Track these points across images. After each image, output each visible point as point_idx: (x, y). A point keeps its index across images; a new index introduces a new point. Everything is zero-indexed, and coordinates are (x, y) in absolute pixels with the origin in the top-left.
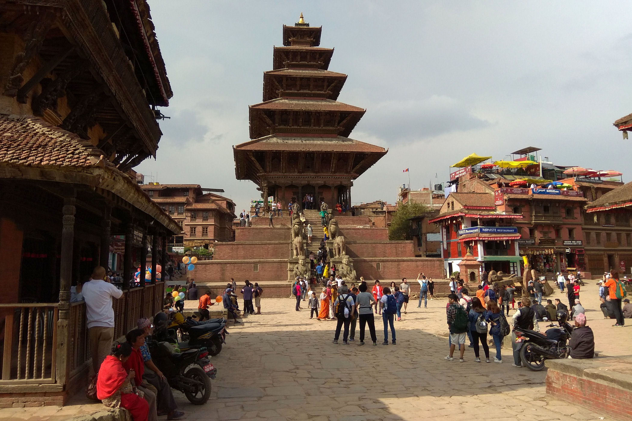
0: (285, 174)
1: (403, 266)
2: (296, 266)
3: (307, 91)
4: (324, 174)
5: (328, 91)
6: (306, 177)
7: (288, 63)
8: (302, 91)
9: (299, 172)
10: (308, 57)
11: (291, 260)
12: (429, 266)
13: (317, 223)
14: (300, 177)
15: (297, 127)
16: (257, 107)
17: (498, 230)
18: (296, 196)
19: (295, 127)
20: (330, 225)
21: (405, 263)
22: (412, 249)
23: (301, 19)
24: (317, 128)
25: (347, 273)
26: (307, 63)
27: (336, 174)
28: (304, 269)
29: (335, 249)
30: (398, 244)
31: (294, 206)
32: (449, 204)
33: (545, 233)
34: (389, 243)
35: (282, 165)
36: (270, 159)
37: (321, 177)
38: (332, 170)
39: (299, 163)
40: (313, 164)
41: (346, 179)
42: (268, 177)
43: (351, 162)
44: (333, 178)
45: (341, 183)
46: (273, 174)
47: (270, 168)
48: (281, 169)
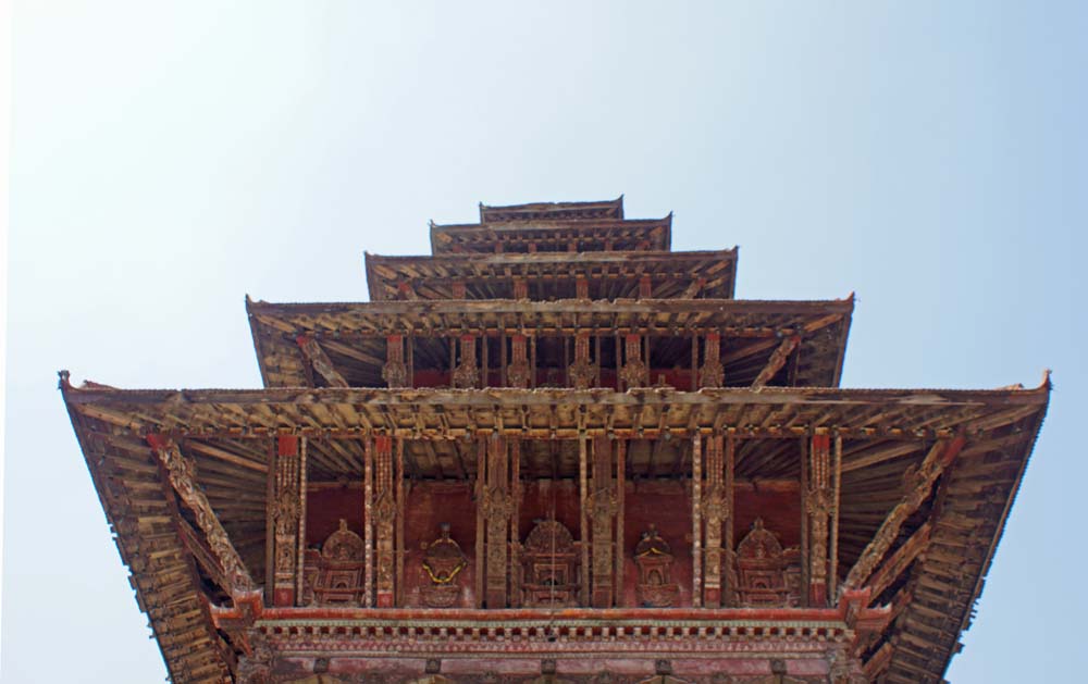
4: (655, 610)
6: (532, 631)
9: (484, 603)
14: (493, 626)
35: (374, 547)
36: (298, 503)
37: (638, 631)
38: (703, 583)
39: (480, 536)
40: (577, 564)
41: (807, 643)
42: (278, 630)
43: (821, 514)
44: (719, 631)
45: (778, 668)
46: (312, 609)
47: (297, 572)
48: (368, 584)
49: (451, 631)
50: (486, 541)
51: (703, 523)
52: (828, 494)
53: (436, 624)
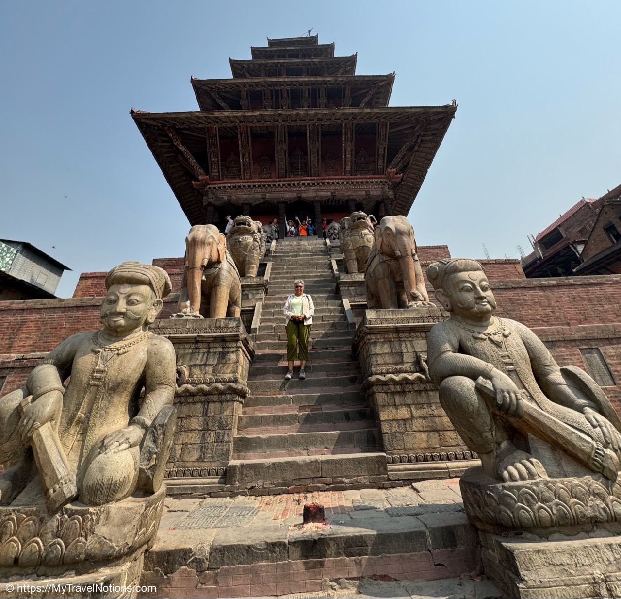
0: (251, 180)
4: (331, 177)
6: (294, 184)
9: (278, 175)
27: (356, 176)
35: (243, 160)
36: (217, 147)
37: (326, 183)
38: (345, 168)
39: (276, 155)
40: (307, 163)
41: (377, 186)
42: (215, 188)
43: (382, 147)
44: (350, 183)
45: (368, 193)
46: (225, 181)
47: (219, 169)
48: (242, 172)
49: (269, 186)
50: (278, 157)
51: (345, 150)
52: (384, 140)
53: (264, 184)
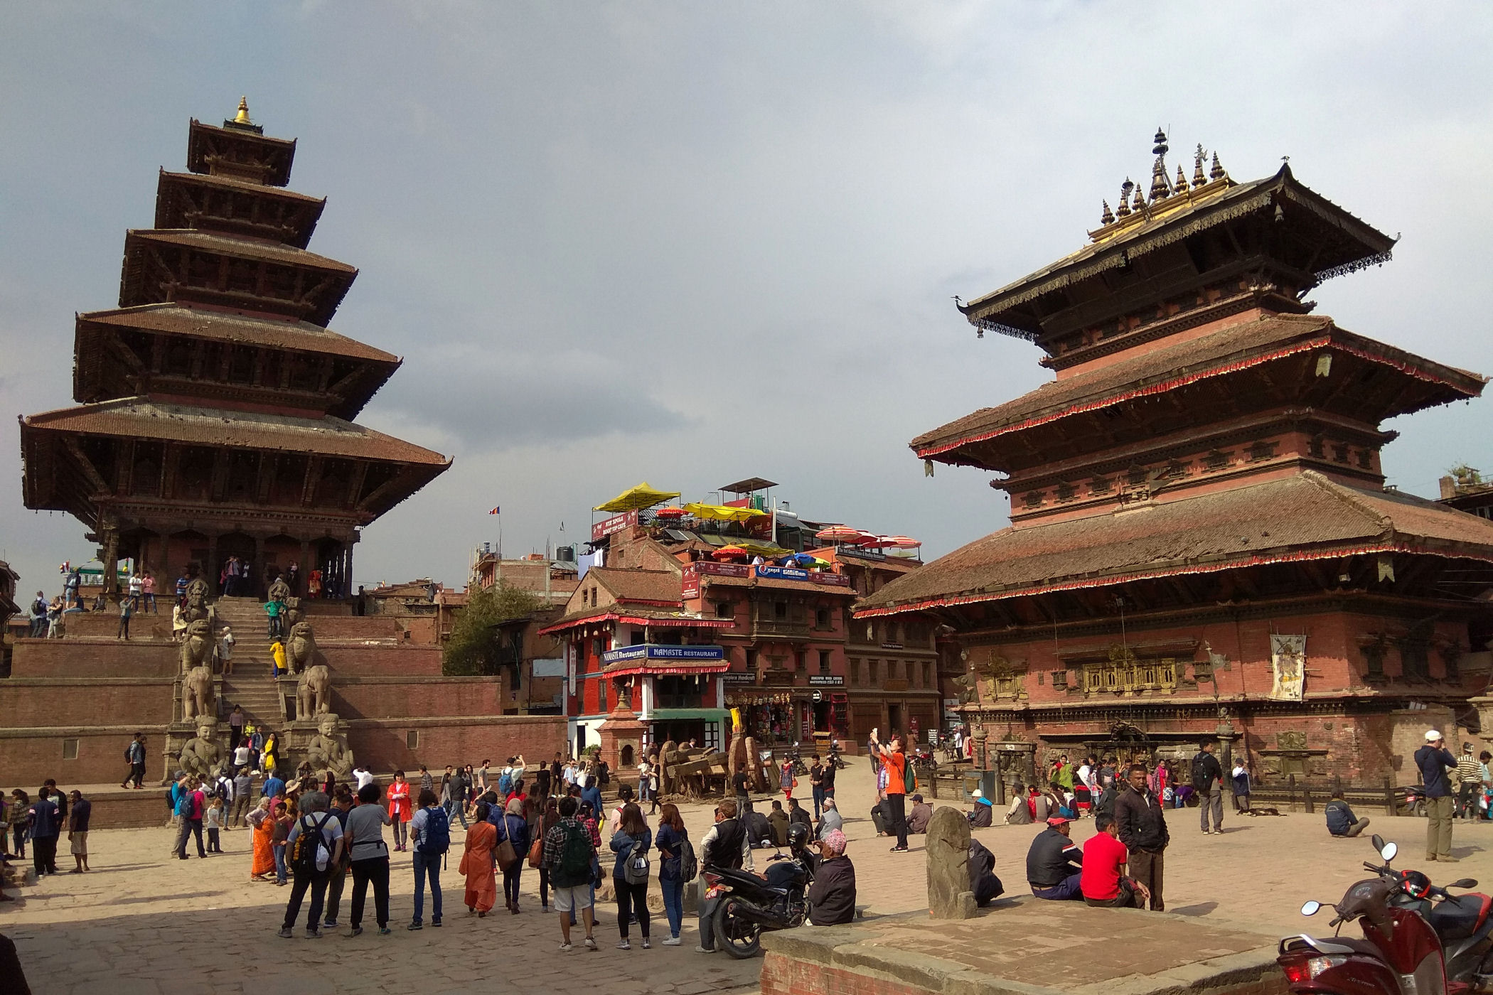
0: (172, 502)
1: (474, 735)
2: (190, 742)
3: (248, 295)
4: (283, 508)
5: (303, 302)
6: (232, 513)
7: (198, 215)
8: (232, 293)
9: (212, 499)
10: (256, 209)
11: (175, 729)
12: (533, 735)
13: (256, 631)
14: (215, 511)
15: (212, 383)
16: (100, 320)
17: (685, 653)
18: (199, 562)
19: (208, 382)
20: (291, 636)
21: (479, 730)
22: (497, 696)
23: (241, 112)
24: (270, 390)
25: (330, 758)
26: (251, 224)
27: (316, 510)
28: (213, 749)
29: (301, 698)
30: (463, 685)
31: (192, 587)
32: (585, 592)
33: (776, 660)
34: (442, 683)
35: (165, 477)
36: (131, 459)
37: (276, 516)
38: (304, 501)
41: (341, 524)
42: (120, 507)
43: (357, 482)
44: (308, 518)
46: (135, 499)
47: (128, 484)
48: (162, 489)
49: (198, 511)
52: (361, 476)
53: (191, 508)
